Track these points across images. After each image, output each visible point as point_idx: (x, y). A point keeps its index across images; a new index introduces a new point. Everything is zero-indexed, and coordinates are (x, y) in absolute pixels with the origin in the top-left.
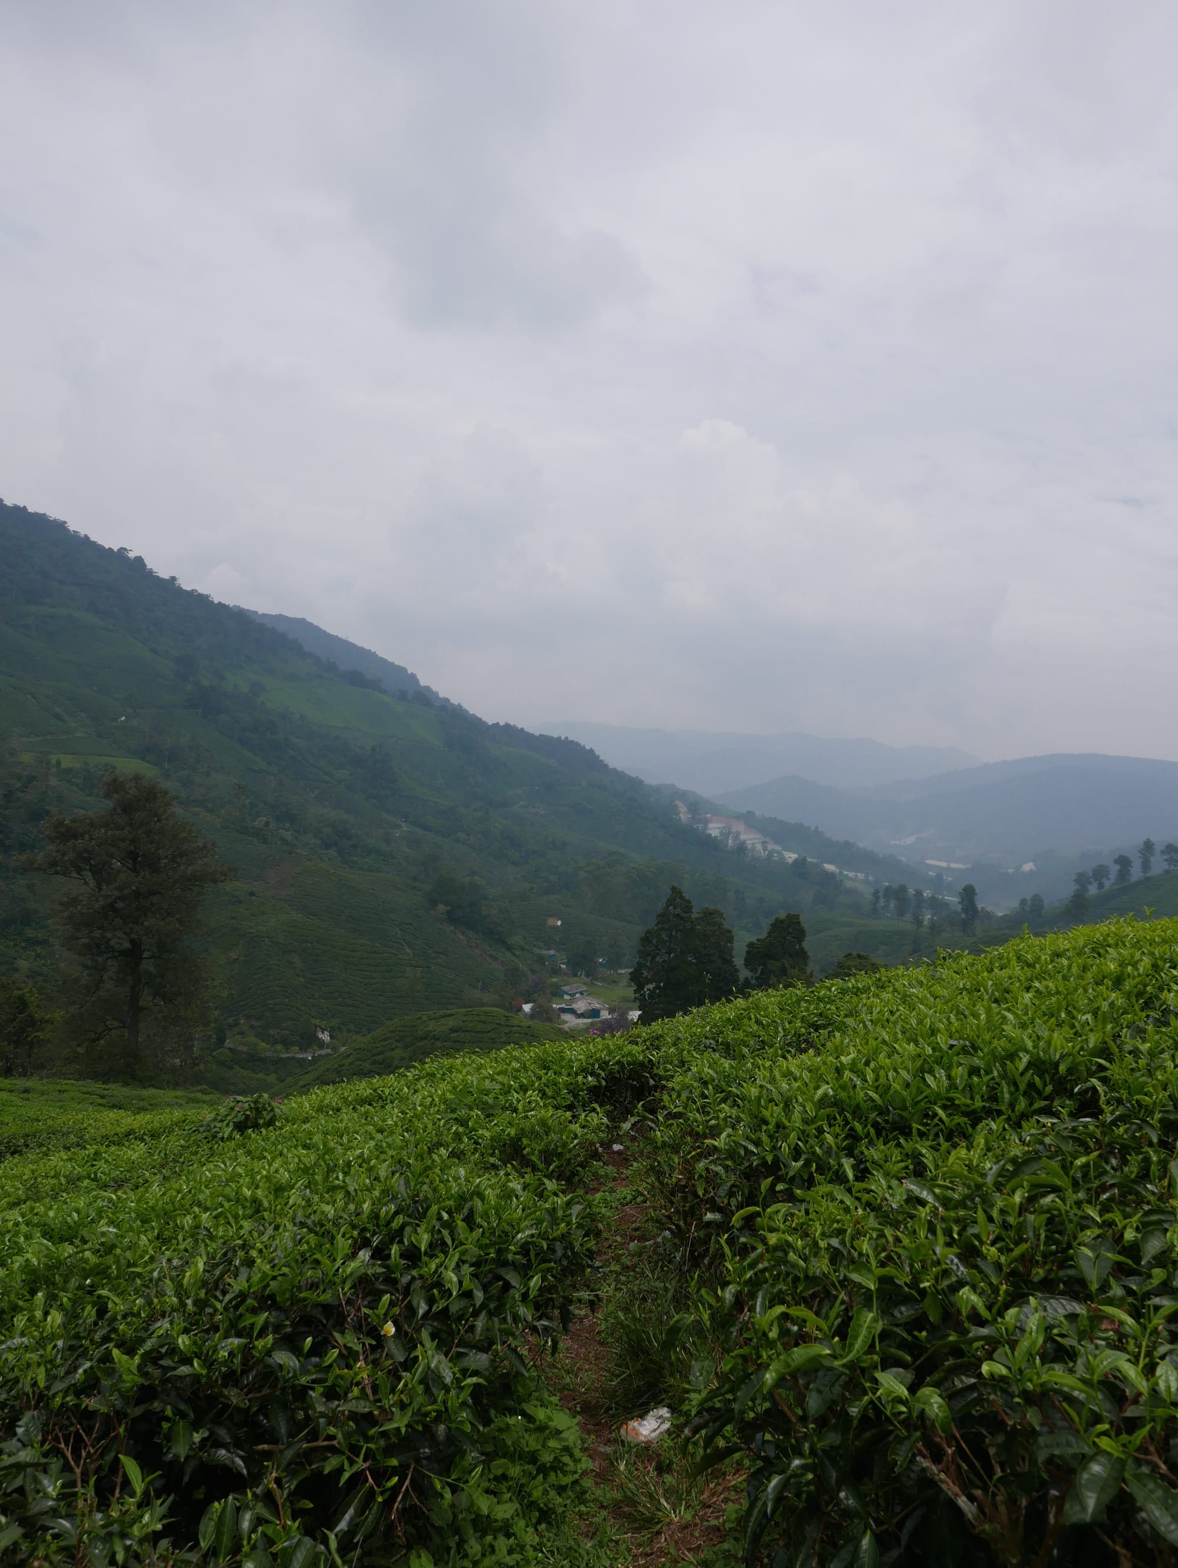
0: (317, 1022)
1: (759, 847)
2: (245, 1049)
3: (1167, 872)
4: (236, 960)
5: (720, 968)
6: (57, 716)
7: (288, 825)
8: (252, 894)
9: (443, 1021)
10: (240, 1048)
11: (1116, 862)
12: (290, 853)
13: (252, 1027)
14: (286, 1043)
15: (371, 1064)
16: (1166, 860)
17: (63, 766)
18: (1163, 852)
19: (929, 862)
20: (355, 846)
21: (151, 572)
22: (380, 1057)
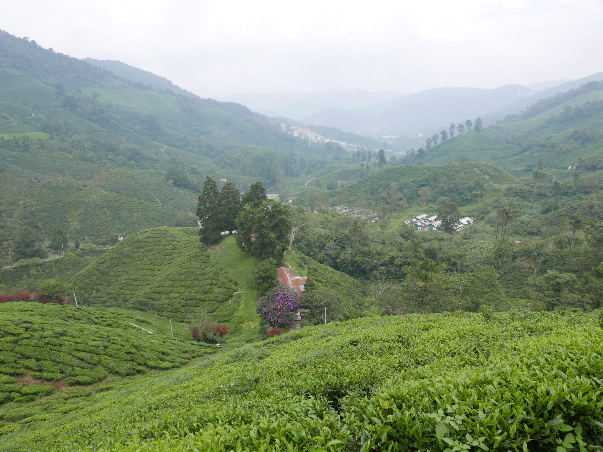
0: (117, 234)
1: (314, 138)
2: (88, 248)
3: (459, 135)
4: (81, 214)
5: (233, 206)
6: (4, 117)
7: (111, 153)
8: (85, 186)
9: (144, 234)
10: (86, 248)
11: (441, 133)
12: (104, 166)
13: (90, 239)
14: (104, 244)
15: (117, 254)
16: (459, 131)
17: (5, 139)
18: (458, 128)
19: (384, 137)
20: (142, 158)
21: (40, 47)
22: (119, 251)
